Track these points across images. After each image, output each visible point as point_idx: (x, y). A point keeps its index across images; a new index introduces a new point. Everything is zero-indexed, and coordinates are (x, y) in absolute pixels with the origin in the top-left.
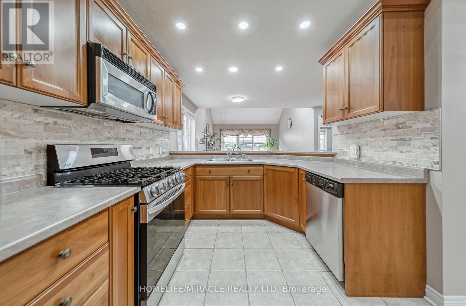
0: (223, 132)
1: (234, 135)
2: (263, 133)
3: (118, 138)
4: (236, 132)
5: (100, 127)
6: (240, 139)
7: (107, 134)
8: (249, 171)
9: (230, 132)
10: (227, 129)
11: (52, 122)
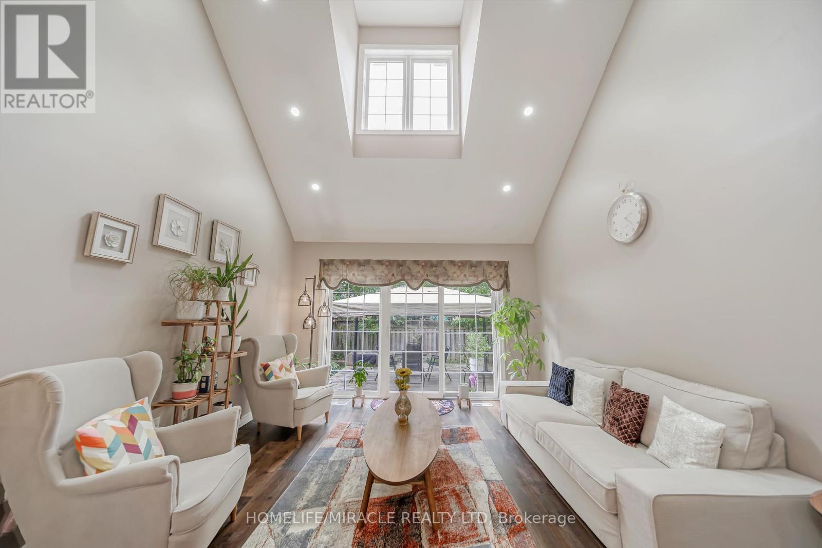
0: (327, 270)
1: (368, 283)
2: (480, 279)
4: (378, 273)
9: (354, 273)
10: (342, 262)
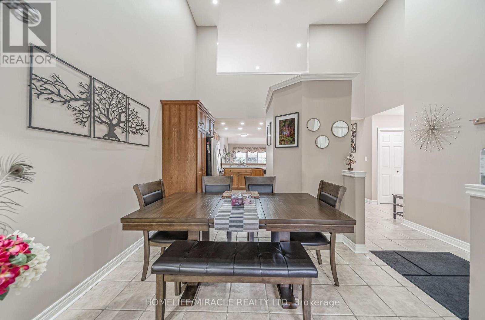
0: (235, 150)
1: (243, 152)
4: (245, 150)
6: (248, 155)
8: (246, 171)
9: (240, 150)
10: (238, 148)
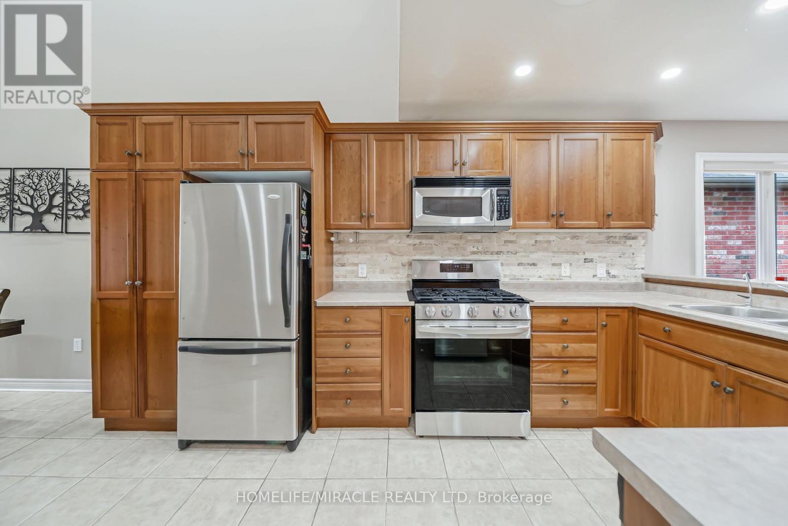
3: (488, 252)
5: (463, 242)
7: (472, 248)
11: (418, 243)
